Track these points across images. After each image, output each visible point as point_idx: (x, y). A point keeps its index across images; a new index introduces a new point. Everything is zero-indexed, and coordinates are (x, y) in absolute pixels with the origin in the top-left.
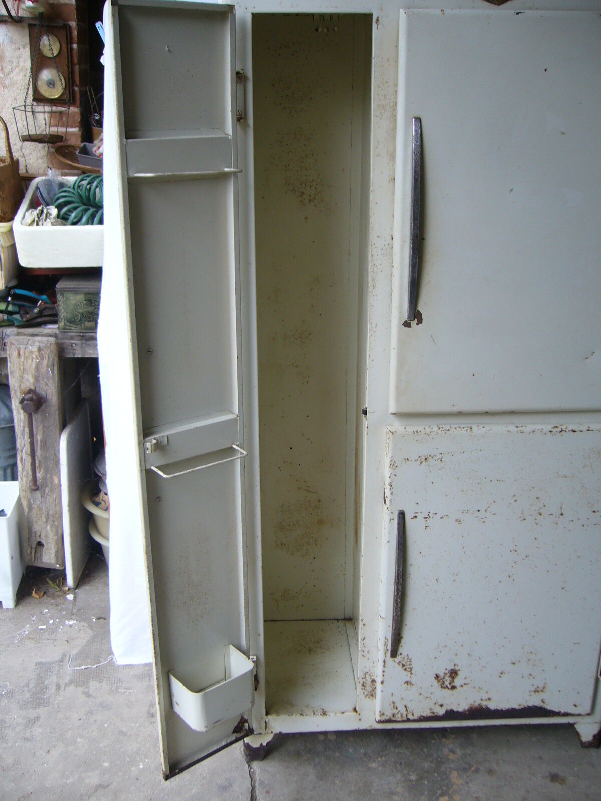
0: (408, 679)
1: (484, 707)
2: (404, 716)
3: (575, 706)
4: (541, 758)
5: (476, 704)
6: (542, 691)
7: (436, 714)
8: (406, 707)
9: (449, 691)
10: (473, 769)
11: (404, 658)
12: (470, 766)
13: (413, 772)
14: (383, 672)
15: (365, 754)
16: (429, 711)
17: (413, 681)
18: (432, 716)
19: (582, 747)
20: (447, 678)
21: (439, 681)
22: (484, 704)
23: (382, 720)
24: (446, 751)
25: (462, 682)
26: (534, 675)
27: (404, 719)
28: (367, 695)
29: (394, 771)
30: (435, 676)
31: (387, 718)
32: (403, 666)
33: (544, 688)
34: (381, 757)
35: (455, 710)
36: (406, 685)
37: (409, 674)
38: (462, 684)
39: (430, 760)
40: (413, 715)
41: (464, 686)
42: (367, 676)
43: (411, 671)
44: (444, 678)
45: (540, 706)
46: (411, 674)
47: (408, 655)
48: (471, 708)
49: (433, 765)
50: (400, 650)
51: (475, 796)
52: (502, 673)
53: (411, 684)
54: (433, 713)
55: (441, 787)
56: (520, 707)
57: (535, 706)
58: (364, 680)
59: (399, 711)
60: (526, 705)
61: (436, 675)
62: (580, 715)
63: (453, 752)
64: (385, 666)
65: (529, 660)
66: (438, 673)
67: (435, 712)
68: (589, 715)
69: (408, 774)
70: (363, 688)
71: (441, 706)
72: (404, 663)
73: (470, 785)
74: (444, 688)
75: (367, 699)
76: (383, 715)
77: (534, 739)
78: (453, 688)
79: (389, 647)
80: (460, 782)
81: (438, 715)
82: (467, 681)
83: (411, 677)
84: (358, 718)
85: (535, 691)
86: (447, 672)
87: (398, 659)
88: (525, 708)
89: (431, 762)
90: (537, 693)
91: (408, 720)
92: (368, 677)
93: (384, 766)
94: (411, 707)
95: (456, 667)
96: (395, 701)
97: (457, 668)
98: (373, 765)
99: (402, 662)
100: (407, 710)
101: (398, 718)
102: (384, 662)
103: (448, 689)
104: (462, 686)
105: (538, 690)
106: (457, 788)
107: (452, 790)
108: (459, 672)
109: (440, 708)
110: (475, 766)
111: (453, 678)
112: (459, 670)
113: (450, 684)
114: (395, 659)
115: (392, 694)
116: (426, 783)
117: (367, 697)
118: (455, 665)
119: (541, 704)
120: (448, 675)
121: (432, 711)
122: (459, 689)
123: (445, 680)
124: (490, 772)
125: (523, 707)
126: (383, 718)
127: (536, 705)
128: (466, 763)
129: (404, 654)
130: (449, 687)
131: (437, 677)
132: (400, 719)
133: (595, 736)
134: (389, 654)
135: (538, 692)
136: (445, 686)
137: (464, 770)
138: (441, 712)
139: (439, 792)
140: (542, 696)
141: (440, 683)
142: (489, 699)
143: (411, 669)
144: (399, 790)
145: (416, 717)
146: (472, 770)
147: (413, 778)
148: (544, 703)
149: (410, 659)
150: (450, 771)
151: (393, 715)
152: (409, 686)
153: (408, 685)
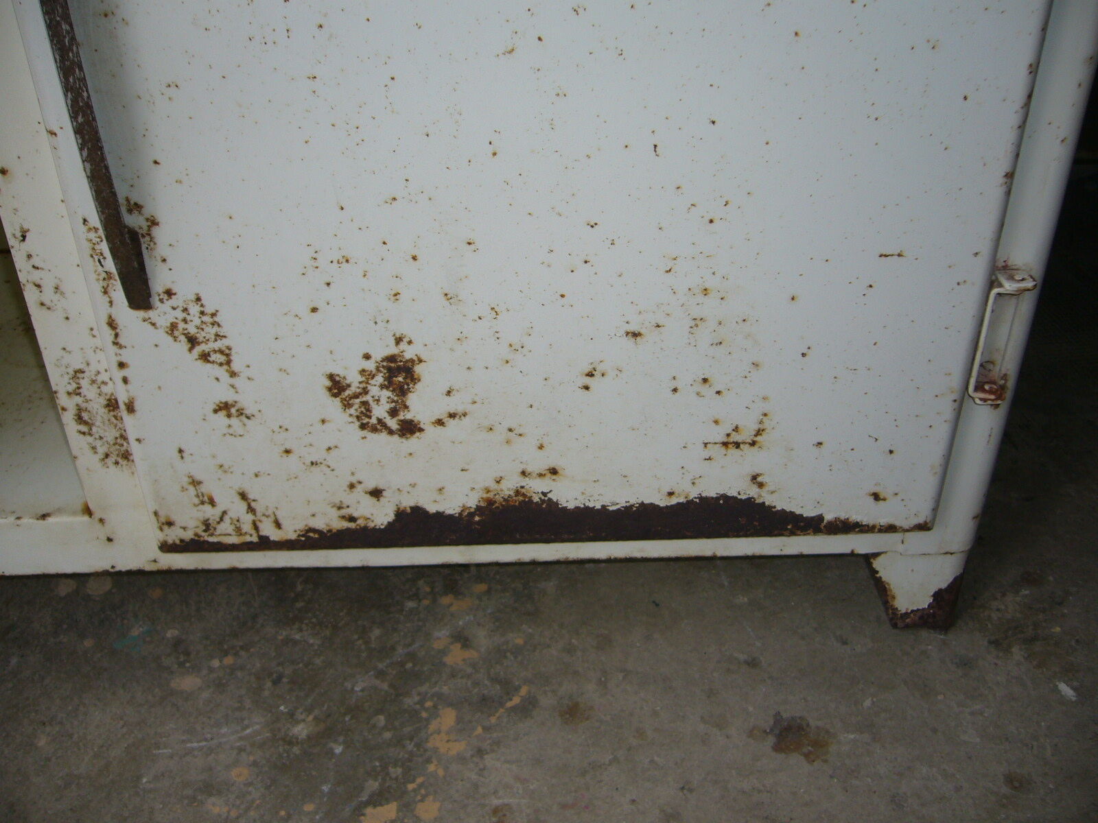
0: (229, 396)
1: (536, 499)
2: (247, 527)
3: (876, 497)
4: (753, 663)
5: (507, 488)
6: (753, 444)
7: (361, 522)
8: (243, 496)
9: (396, 438)
10: (516, 700)
11: (185, 310)
12: (509, 688)
13: (309, 710)
14: (122, 365)
15: (177, 643)
16: (334, 513)
17: (246, 400)
18: (348, 529)
19: (895, 626)
20: (374, 390)
21: (347, 405)
22: (536, 487)
23: (170, 541)
24: (441, 635)
25: (440, 411)
26: (718, 383)
27: (248, 539)
28: (107, 456)
29: (248, 703)
30: (329, 383)
31: (188, 535)
32: (193, 341)
33: (759, 432)
34: (226, 653)
35: (432, 509)
36: (222, 414)
37: (222, 372)
38: (441, 413)
39: (381, 666)
40: (278, 525)
41: (451, 423)
42: (85, 383)
43: (229, 362)
44: (365, 392)
45: (743, 497)
46: (233, 374)
47: (198, 299)
48: (490, 502)
49: (385, 686)
50: (159, 279)
51: (496, 802)
52: (590, 375)
53: (240, 413)
54: (352, 519)
55: (384, 768)
56: (674, 501)
57: (724, 497)
58: (78, 400)
59: (224, 513)
60: (693, 494)
61: (331, 377)
62: (891, 529)
63: (463, 639)
64: (121, 340)
65: (697, 322)
66: (337, 370)
67: (355, 515)
68: (923, 527)
69: (291, 715)
70: (84, 428)
71: (376, 493)
72: (192, 330)
73: (489, 760)
74: (374, 430)
75: (113, 468)
76: (170, 524)
77: (742, 599)
78: (409, 428)
79: (110, 264)
80: (459, 747)
81: (371, 525)
82: (454, 404)
83: (232, 386)
84: (102, 532)
85: (725, 444)
86: (370, 366)
87: (163, 313)
88: (690, 502)
89: (381, 674)
90: (732, 451)
91: (264, 544)
92: (89, 391)
93: (220, 686)
94: (265, 499)
95: (403, 346)
96: (198, 477)
97: (409, 353)
98: (187, 682)
99: (181, 326)
100: (251, 510)
101: (225, 533)
102: (112, 324)
103: (391, 432)
104: (440, 422)
105: (735, 437)
106: (441, 772)
107: (420, 780)
108: (418, 369)
109: (372, 500)
110: (524, 691)
111: (402, 391)
112: (420, 361)
113: (393, 413)
114: (151, 314)
115: (181, 451)
116: (338, 750)
117: (110, 461)
118: (398, 341)
119: (752, 492)
120: (379, 379)
121: (344, 512)
122: (431, 432)
123: (367, 398)
124: (572, 712)
125: (682, 500)
126: (173, 535)
127: (732, 493)
128: (495, 680)
129: (184, 294)
130: (393, 423)
131: (336, 386)
132: (234, 540)
133: (938, 595)
134: (119, 294)
135: (737, 445)
136: (374, 421)
137: (486, 703)
138: (381, 515)
139: (373, 785)
140: (750, 460)
141: (352, 411)
142: (554, 471)
143: (226, 353)
144: (240, 775)
145: (290, 532)
146: (509, 704)
147: (301, 730)
148: (761, 485)
149: (213, 315)
150: (435, 707)
151: (207, 525)
152: (234, 421)
153: (229, 416)
